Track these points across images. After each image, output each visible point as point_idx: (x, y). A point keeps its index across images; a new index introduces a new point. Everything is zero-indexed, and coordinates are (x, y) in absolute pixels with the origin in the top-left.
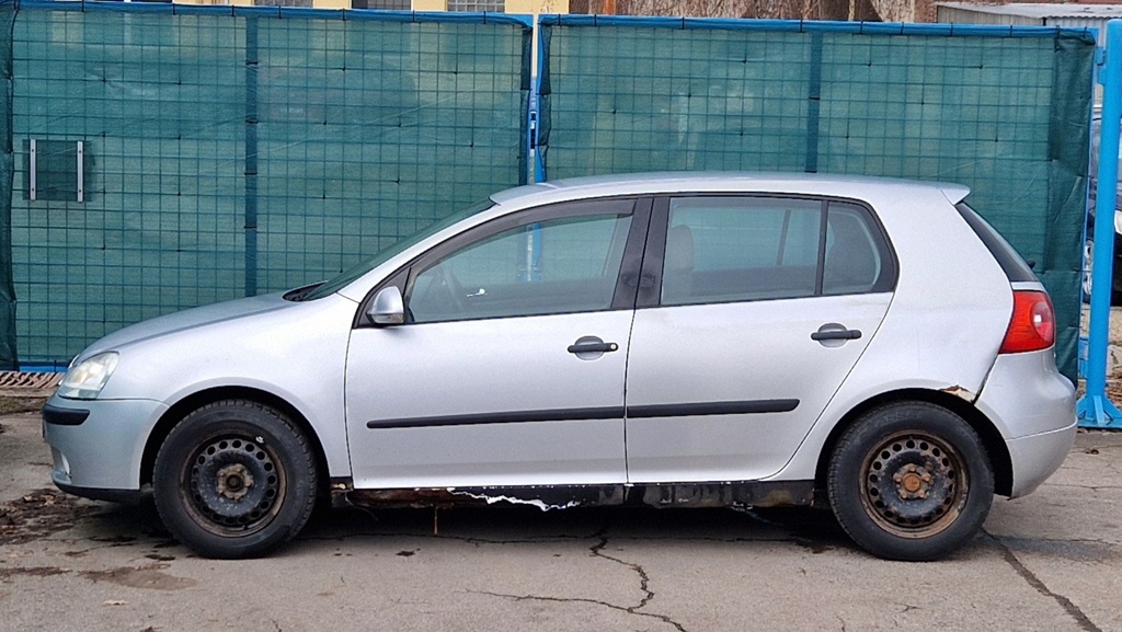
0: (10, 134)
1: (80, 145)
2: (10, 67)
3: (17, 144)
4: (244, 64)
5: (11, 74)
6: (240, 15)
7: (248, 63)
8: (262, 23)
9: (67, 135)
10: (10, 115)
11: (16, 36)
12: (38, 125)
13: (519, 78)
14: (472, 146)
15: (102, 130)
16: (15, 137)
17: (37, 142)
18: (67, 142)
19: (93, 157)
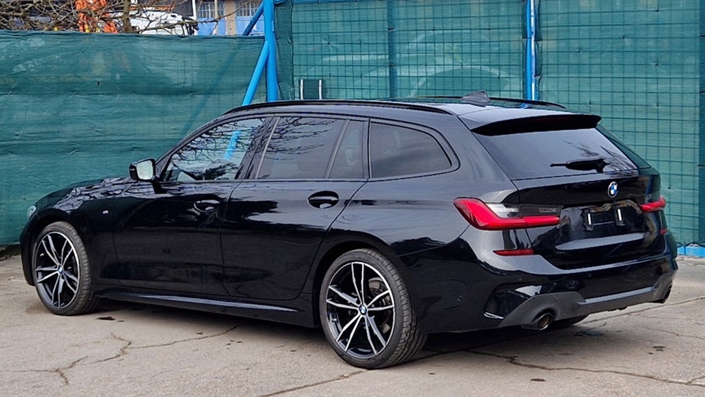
0: (293, 76)
1: (320, 81)
2: (291, 39)
3: (296, 83)
4: (387, 30)
5: (292, 42)
7: (389, 29)
9: (315, 76)
10: (293, 66)
11: (293, 19)
12: (304, 71)
13: (521, 30)
15: (329, 73)
16: (295, 78)
17: (304, 81)
18: (315, 80)
19: (326, 88)
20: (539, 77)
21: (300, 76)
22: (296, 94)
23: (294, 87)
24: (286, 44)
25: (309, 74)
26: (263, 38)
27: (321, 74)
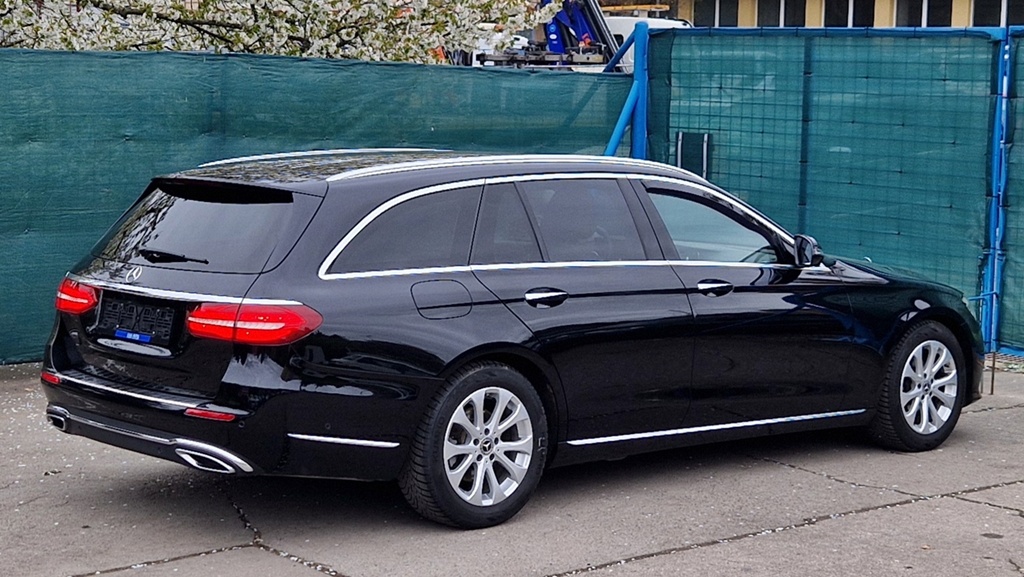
0: (668, 127)
1: (706, 136)
2: (669, 79)
3: (672, 136)
4: (802, 74)
5: (670, 84)
6: (802, 35)
7: (805, 73)
8: (817, 41)
9: (700, 129)
10: (669, 113)
11: (673, 54)
12: (683, 122)
13: (989, 84)
14: (954, 143)
15: (718, 126)
16: (671, 130)
17: (683, 134)
18: (699, 134)
19: (713, 145)
20: (1009, 145)
21: (679, 128)
22: (672, 150)
23: (669, 140)
24: (662, 86)
25: (691, 126)
26: (631, 76)
27: (707, 126)
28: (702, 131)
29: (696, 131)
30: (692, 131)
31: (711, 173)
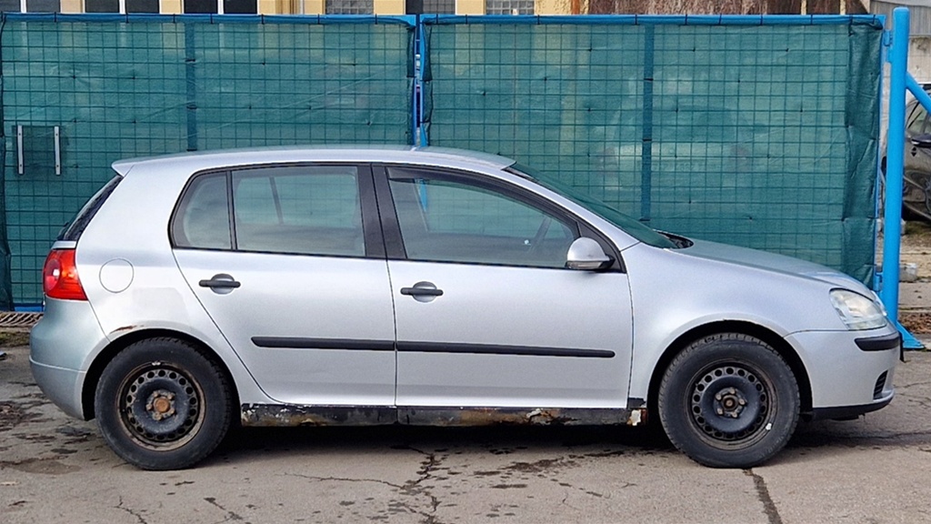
1: (57, 129)
3: (8, 130)
4: (184, 61)
6: (181, 22)
7: (188, 60)
8: (199, 27)
9: (46, 121)
12: (24, 114)
13: (405, 67)
15: (73, 117)
17: (23, 127)
18: (46, 127)
19: (67, 138)
20: (428, 124)
21: (17, 121)
22: (9, 145)
25: (35, 119)
27: (57, 118)
28: (49, 124)
29: (43, 124)
30: (34, 124)
31: (66, 167)
